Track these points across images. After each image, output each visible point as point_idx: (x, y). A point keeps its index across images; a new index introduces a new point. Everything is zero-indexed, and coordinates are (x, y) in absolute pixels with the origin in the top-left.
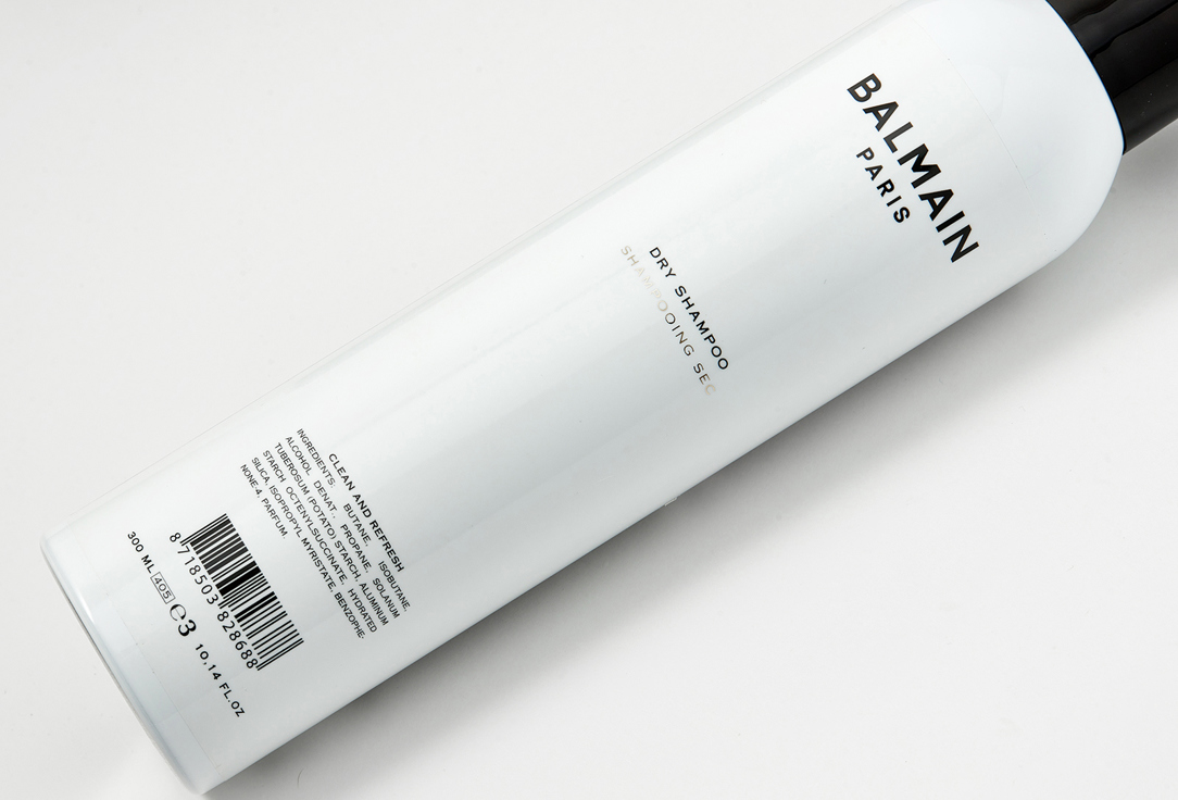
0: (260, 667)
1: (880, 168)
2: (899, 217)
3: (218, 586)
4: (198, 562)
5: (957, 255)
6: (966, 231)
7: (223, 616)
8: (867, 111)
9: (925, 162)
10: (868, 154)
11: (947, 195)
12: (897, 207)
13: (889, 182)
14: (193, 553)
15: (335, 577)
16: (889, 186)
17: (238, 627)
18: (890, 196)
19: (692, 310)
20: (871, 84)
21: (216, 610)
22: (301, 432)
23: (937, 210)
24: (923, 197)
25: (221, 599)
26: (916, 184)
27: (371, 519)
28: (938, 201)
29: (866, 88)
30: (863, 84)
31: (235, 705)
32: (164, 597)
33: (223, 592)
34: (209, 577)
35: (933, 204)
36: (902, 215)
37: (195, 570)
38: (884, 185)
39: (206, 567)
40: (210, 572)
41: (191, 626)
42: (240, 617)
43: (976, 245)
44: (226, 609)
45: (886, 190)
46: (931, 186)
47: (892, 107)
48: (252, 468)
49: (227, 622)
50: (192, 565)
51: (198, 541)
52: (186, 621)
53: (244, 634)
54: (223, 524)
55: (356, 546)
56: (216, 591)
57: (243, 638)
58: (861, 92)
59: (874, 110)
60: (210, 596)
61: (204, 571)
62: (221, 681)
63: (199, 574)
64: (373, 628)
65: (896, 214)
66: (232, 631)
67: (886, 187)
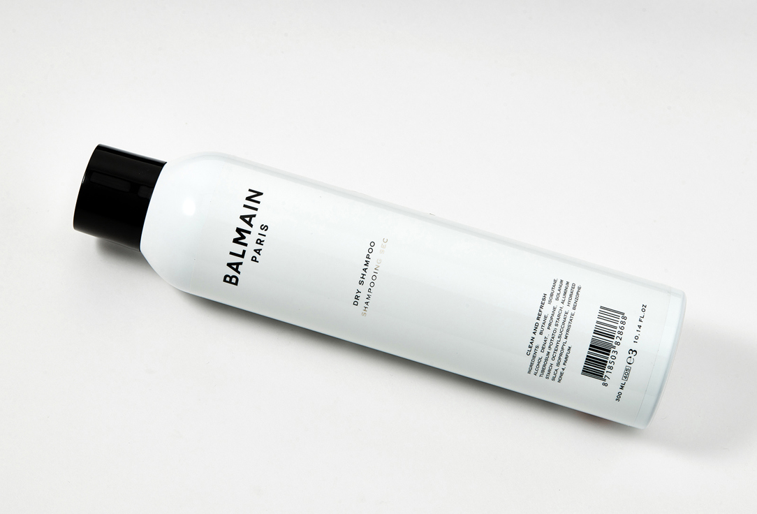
0: (623, 314)
1: (255, 250)
2: (266, 228)
3: (609, 355)
4: (607, 369)
5: (259, 194)
6: (249, 199)
7: (618, 343)
8: (239, 273)
9: (239, 236)
10: (254, 259)
11: (243, 218)
12: (263, 232)
13: (257, 243)
14: (605, 374)
15: (569, 315)
16: (259, 241)
17: (617, 335)
18: (262, 238)
19: (364, 273)
20: (228, 279)
21: (618, 348)
22: (529, 372)
23: (251, 217)
24: (251, 226)
25: (612, 350)
26: (249, 232)
27: (538, 321)
28: (248, 219)
29: (231, 280)
30: (230, 282)
31: (643, 310)
32: (630, 370)
33: (609, 351)
34: (608, 361)
35: (250, 220)
36: (265, 227)
37: (610, 367)
38: (260, 244)
39: (606, 365)
40: (607, 362)
41: (631, 352)
42: (612, 337)
43: (250, 190)
44: (614, 345)
45: (261, 241)
46: (245, 226)
47: (230, 265)
48: (557, 379)
49: (618, 340)
50: (609, 370)
51: (599, 375)
52: (631, 355)
53: (617, 330)
54: (586, 371)
55: (551, 318)
56: (611, 354)
57: (618, 329)
58: (234, 280)
59: (236, 270)
60: (614, 354)
61: (608, 364)
62: (640, 324)
63: (611, 365)
64: (574, 285)
65: (266, 230)
66: (619, 335)
67: (260, 242)
